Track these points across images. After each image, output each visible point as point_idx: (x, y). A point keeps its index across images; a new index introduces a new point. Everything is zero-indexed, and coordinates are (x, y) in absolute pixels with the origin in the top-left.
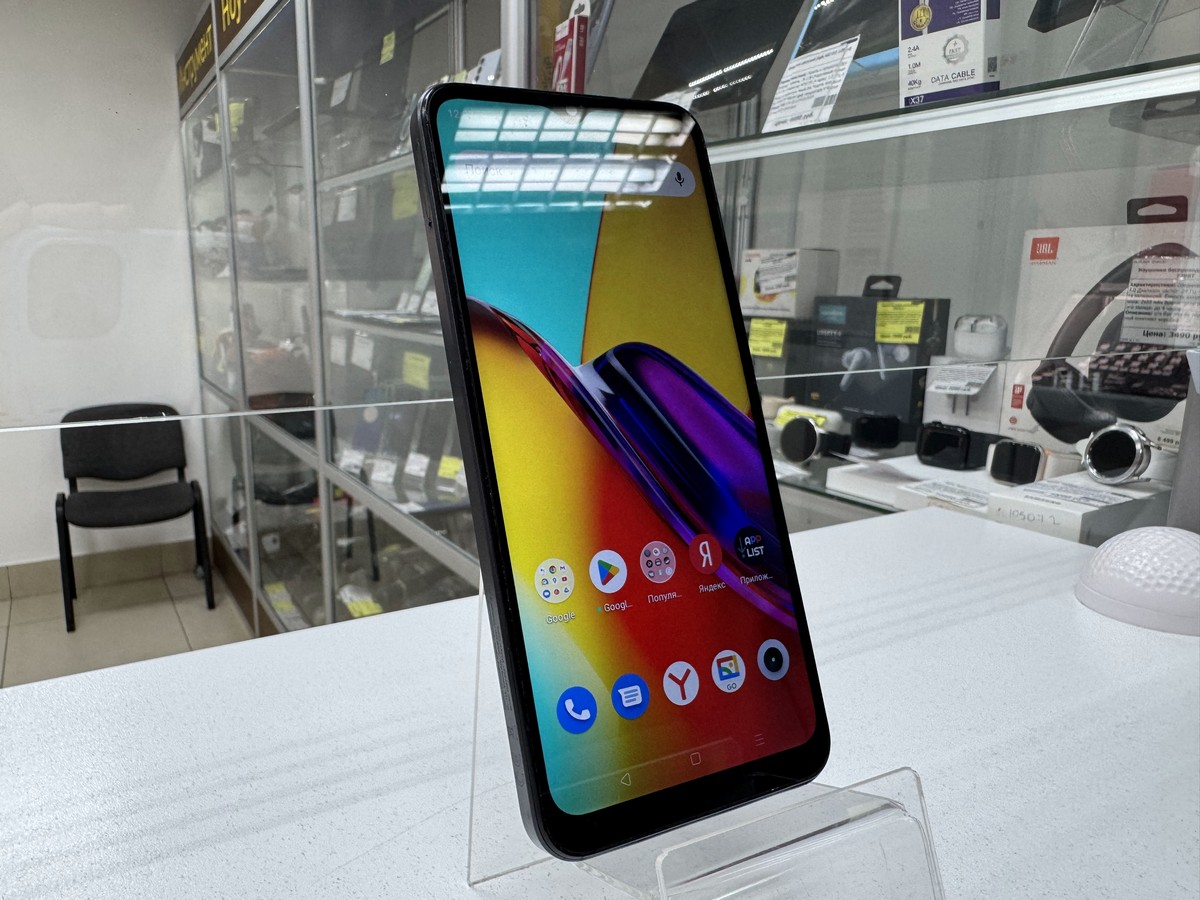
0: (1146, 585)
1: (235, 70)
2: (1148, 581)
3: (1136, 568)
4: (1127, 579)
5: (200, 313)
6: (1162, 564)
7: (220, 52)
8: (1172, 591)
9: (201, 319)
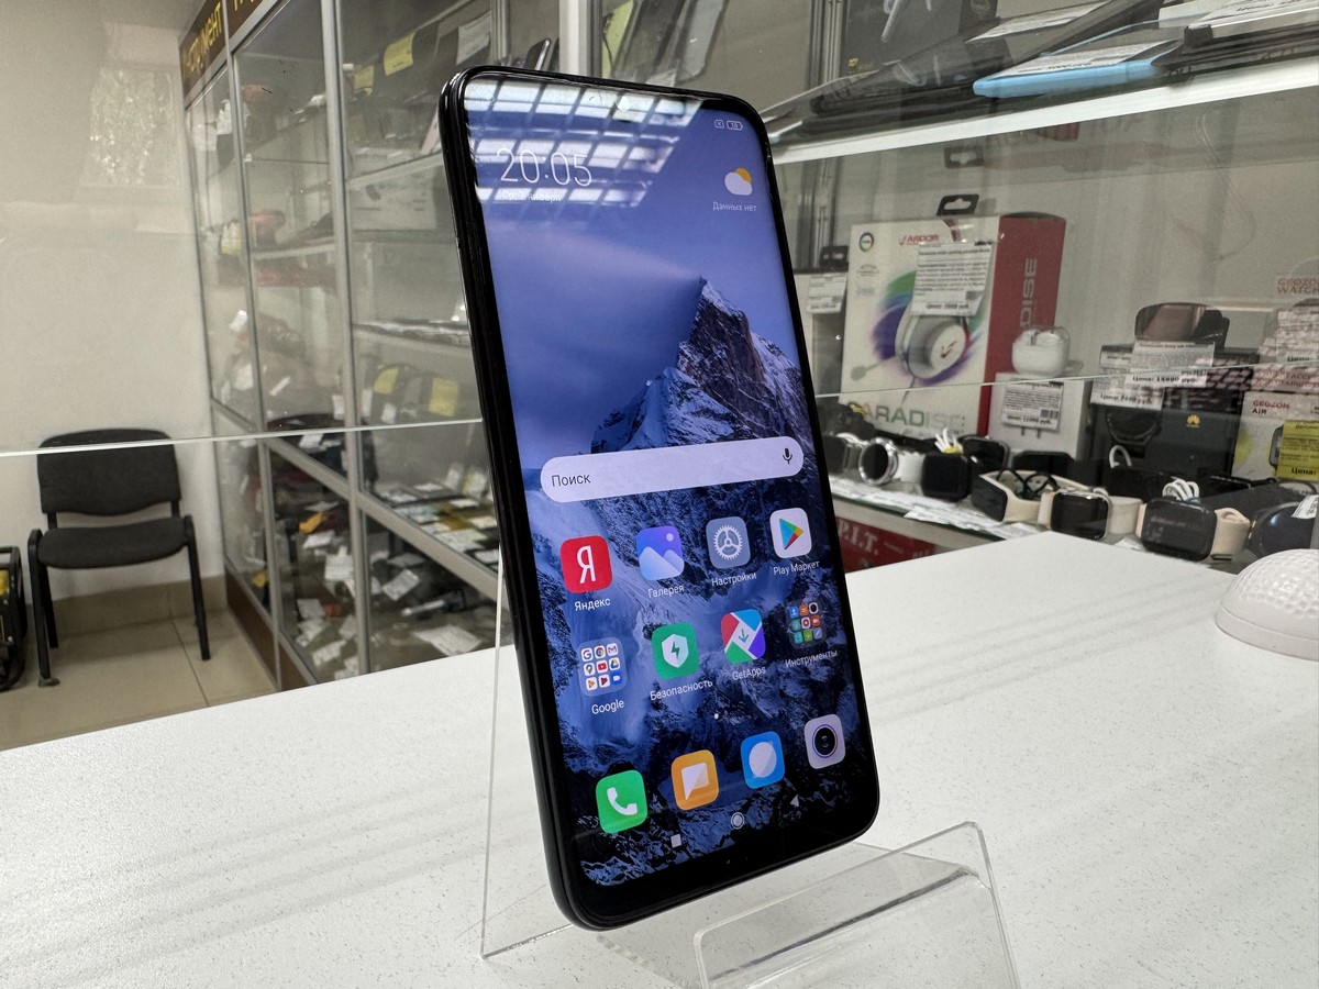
1: (248, 54)
5: (209, 326)
6: (1315, 589)
7: (231, 34)
9: (211, 333)
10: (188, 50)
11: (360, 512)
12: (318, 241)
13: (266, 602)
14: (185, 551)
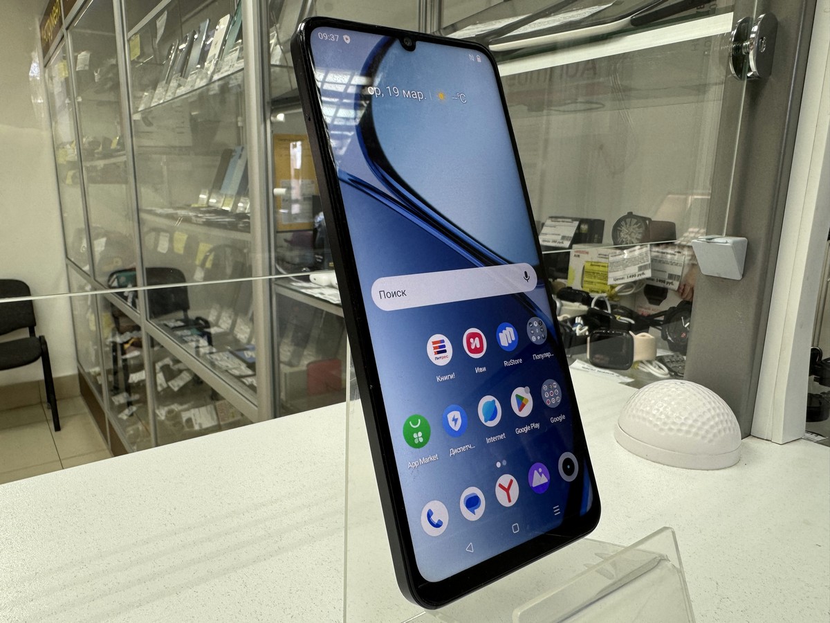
0: (661, 430)
1: (76, 30)
2: (663, 427)
3: (654, 415)
4: (647, 424)
5: (63, 209)
6: (673, 412)
7: (65, 16)
8: (680, 434)
9: (65, 215)
10: (44, 28)
11: (147, 334)
12: (119, 153)
13: (100, 392)
14: (40, 360)
